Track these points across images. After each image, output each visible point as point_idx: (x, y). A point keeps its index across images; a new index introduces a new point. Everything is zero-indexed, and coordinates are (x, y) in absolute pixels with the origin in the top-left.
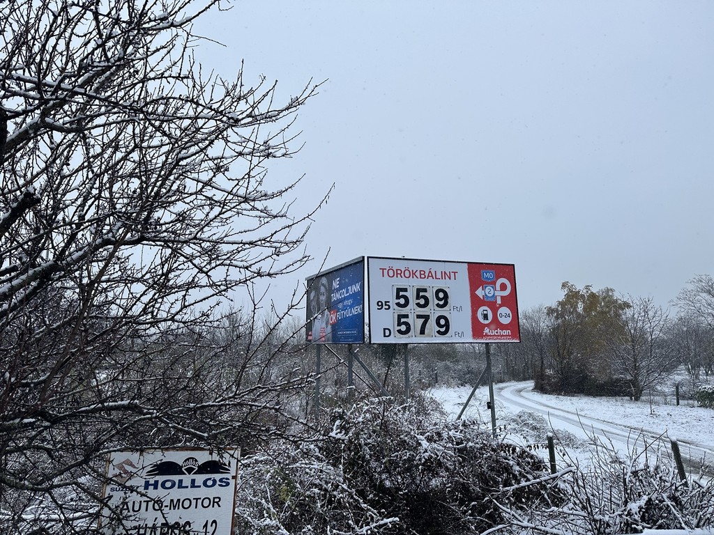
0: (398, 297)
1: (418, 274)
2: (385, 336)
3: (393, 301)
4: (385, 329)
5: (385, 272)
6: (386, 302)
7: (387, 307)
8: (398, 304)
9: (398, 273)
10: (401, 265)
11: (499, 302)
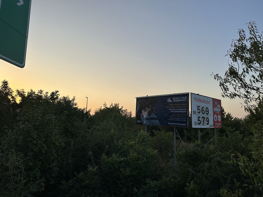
0: (198, 110)
1: (202, 101)
2: (195, 125)
3: (197, 111)
4: (195, 122)
5: (195, 99)
6: (195, 111)
7: (195, 113)
8: (198, 112)
9: (198, 100)
10: (198, 97)
11: (218, 113)
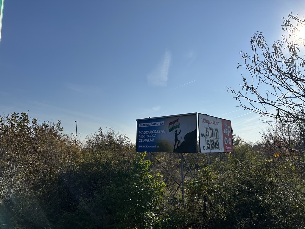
0: (206, 132)
1: (210, 122)
2: (204, 150)
4: (204, 146)
5: (203, 120)
7: (204, 136)
8: (207, 135)
9: (206, 121)
10: (206, 118)
11: (229, 136)
